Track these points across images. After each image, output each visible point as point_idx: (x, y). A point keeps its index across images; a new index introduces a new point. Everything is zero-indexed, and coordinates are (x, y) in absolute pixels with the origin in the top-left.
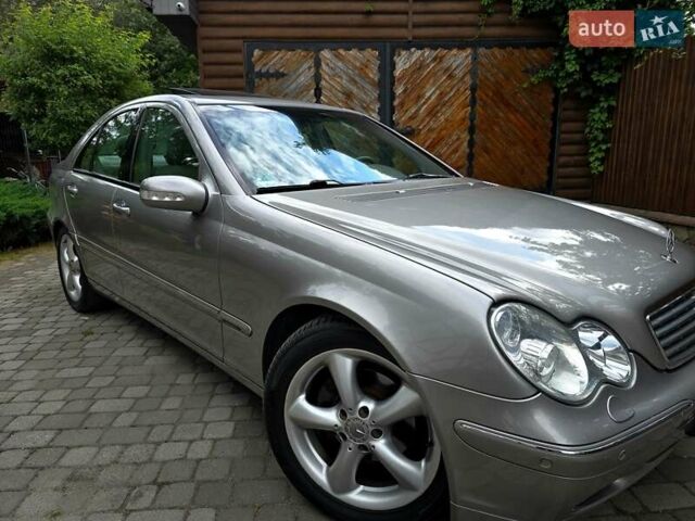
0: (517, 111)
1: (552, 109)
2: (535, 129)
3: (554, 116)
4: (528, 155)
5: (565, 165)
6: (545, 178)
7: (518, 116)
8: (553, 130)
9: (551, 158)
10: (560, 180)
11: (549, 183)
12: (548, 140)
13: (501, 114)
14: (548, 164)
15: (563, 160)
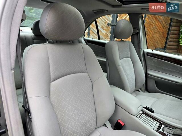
0: (159, 21)
1: (170, 21)
2: (164, 28)
3: (170, 25)
4: (160, 37)
5: (170, 42)
6: (164, 45)
7: (159, 23)
8: (169, 29)
9: (167, 39)
10: (169, 46)
11: (165, 47)
12: (167, 32)
13: (154, 22)
14: (165, 41)
15: (170, 39)
